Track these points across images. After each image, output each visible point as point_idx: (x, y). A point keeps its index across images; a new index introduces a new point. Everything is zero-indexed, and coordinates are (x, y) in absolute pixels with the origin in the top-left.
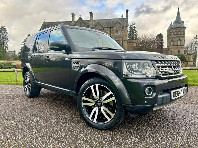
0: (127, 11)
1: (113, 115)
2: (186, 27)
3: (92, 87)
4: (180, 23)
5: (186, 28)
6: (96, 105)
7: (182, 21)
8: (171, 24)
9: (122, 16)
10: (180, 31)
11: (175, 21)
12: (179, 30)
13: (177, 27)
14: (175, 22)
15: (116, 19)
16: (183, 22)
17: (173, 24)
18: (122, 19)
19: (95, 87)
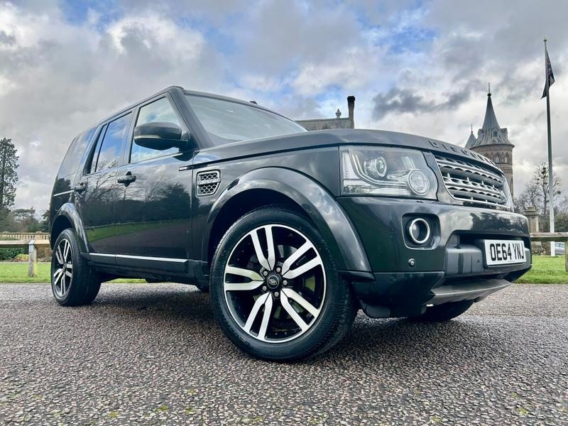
0: (351, 100)
1: (315, 312)
2: (512, 143)
3: (254, 234)
4: (496, 134)
5: (513, 146)
6: (265, 288)
7: (501, 128)
8: (472, 135)
9: (338, 114)
10: (498, 155)
11: (481, 128)
12: (495, 153)
13: (488, 143)
14: (481, 131)
15: (322, 120)
16: (505, 131)
17: (476, 136)
18: (338, 122)
19: (262, 235)
